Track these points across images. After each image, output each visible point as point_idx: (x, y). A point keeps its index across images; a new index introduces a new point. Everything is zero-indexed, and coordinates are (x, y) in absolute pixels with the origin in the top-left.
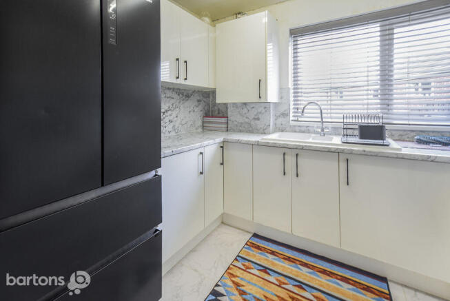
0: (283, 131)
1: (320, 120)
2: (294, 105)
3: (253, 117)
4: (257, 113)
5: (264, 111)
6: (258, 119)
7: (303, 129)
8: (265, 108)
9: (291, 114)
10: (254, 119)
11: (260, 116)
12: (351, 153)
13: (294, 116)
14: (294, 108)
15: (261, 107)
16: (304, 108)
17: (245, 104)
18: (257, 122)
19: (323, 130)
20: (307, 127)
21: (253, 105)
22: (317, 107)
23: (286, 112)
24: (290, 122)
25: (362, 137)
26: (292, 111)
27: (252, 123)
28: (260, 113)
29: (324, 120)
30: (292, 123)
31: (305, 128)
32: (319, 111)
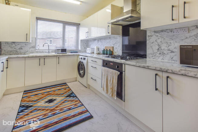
1: (48, 49)
3: (19, 48)
4: (21, 47)
5: (25, 45)
8: (25, 44)
10: (20, 49)
11: (23, 48)
12: (60, 56)
13: (37, 48)
15: (23, 44)
17: (14, 42)
18: (21, 50)
19: (49, 52)
20: (43, 51)
21: (19, 43)
23: (34, 46)
25: (62, 52)
26: (36, 46)
28: (23, 46)
30: (36, 50)
32: (48, 46)
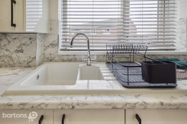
0: (51, 61)
1: (87, 48)
2: (63, 35)
4: (21, 45)
5: (29, 42)
6: (22, 51)
7: (70, 57)
9: (60, 44)
11: (24, 48)
13: (63, 46)
14: (63, 39)
15: (26, 37)
16: (73, 39)
18: (20, 54)
20: (74, 55)
21: (16, 36)
22: (85, 38)
23: (55, 43)
24: (59, 51)
26: (61, 41)
27: (14, 56)
28: (24, 44)
29: (90, 48)
30: (61, 53)
31: (72, 57)
32: (86, 41)
